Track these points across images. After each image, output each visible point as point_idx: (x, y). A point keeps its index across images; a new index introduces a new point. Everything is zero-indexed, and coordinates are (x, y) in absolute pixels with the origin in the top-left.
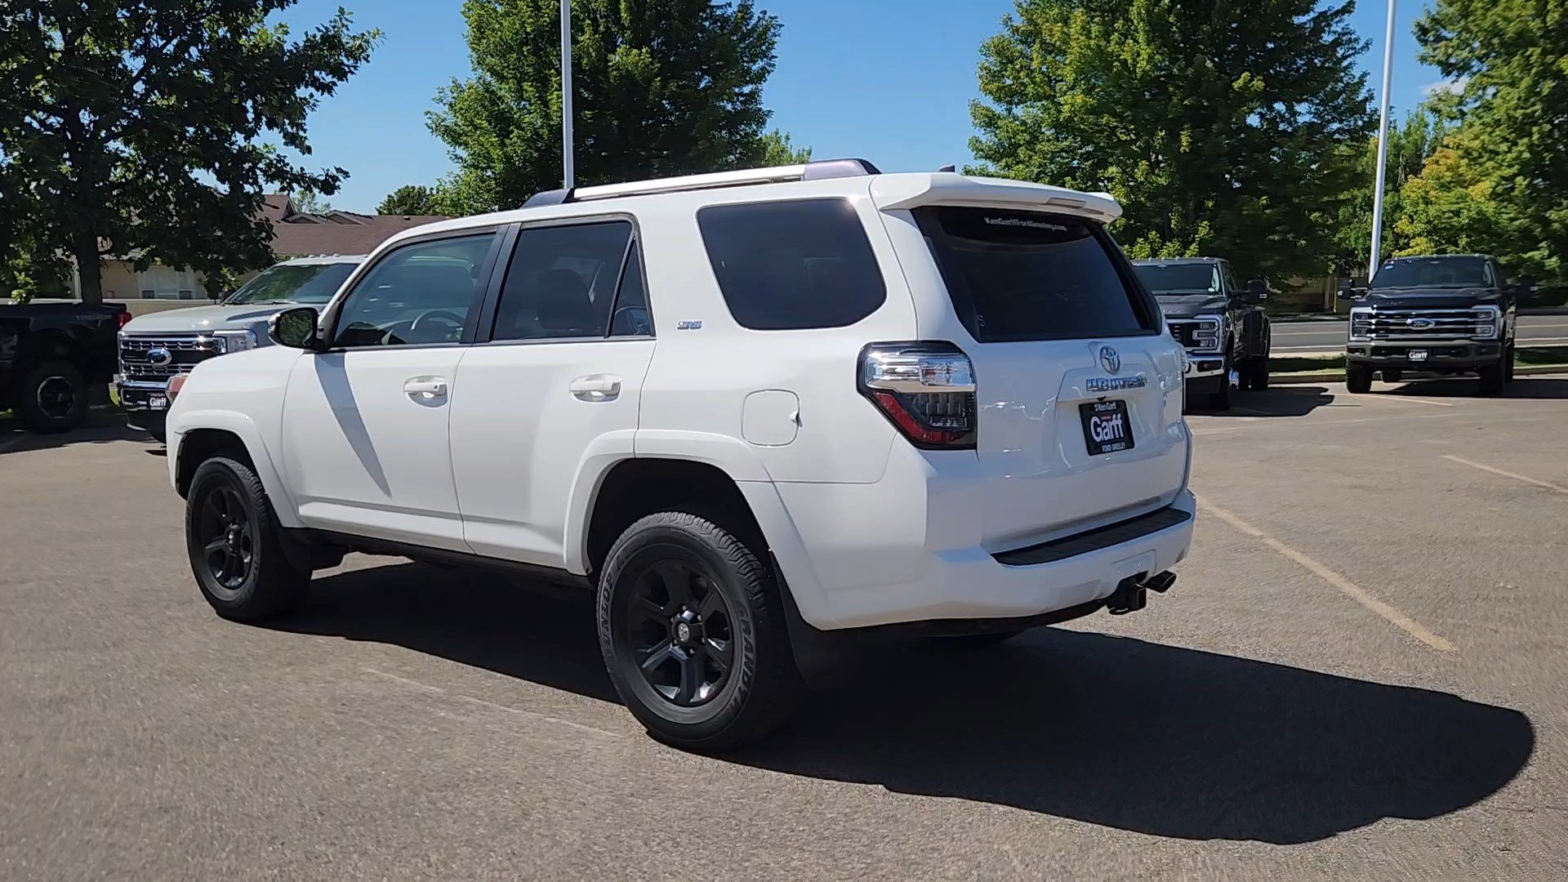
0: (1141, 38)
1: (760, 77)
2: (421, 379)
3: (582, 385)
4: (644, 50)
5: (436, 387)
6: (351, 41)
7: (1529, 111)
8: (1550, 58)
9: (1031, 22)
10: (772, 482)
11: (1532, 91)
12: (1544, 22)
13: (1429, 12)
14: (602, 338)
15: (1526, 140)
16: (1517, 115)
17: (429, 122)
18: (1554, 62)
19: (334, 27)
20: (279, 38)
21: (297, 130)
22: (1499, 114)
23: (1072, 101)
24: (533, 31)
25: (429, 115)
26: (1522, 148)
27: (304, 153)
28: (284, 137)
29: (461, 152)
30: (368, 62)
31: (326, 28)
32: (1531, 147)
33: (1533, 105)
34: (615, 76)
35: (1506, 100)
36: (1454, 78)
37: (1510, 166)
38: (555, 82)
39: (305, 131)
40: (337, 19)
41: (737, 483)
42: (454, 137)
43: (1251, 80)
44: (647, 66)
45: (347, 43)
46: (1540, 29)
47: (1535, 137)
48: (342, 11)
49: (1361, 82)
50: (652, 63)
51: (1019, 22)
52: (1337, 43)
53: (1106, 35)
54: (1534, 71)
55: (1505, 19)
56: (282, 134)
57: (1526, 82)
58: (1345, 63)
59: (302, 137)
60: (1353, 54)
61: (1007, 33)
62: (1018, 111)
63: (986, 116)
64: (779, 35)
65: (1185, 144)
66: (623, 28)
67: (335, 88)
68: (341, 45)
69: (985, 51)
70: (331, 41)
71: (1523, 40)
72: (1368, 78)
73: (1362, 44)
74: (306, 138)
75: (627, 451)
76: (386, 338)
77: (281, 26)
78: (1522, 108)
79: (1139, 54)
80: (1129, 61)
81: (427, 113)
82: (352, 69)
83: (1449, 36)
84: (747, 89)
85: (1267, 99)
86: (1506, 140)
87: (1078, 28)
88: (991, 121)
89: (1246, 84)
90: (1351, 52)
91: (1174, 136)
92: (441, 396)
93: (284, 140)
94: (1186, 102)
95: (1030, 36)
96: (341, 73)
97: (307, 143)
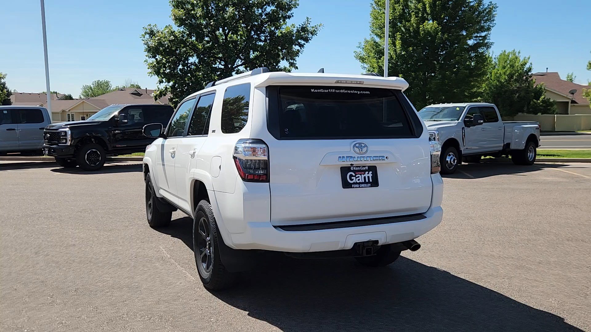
1: (489, 29)
3: (192, 152)
4: (435, 22)
5: (174, 152)
6: (312, 29)
10: (214, 191)
14: (202, 135)
17: (355, 55)
19: (305, 24)
20: (292, 29)
21: (294, 61)
24: (392, 19)
25: (355, 53)
27: (295, 69)
28: (289, 64)
29: (365, 65)
30: (317, 35)
31: (302, 25)
34: (422, 34)
38: (399, 37)
39: (296, 61)
40: (306, 21)
41: (208, 190)
42: (362, 59)
44: (436, 28)
45: (310, 29)
48: (308, 18)
50: (438, 27)
56: (288, 63)
59: (295, 63)
66: (428, 14)
67: (304, 45)
68: (308, 31)
70: (304, 29)
74: (296, 64)
77: (293, 25)
81: (354, 52)
82: (310, 38)
84: (483, 34)
92: (174, 155)
93: (289, 65)
96: (307, 40)
97: (297, 65)
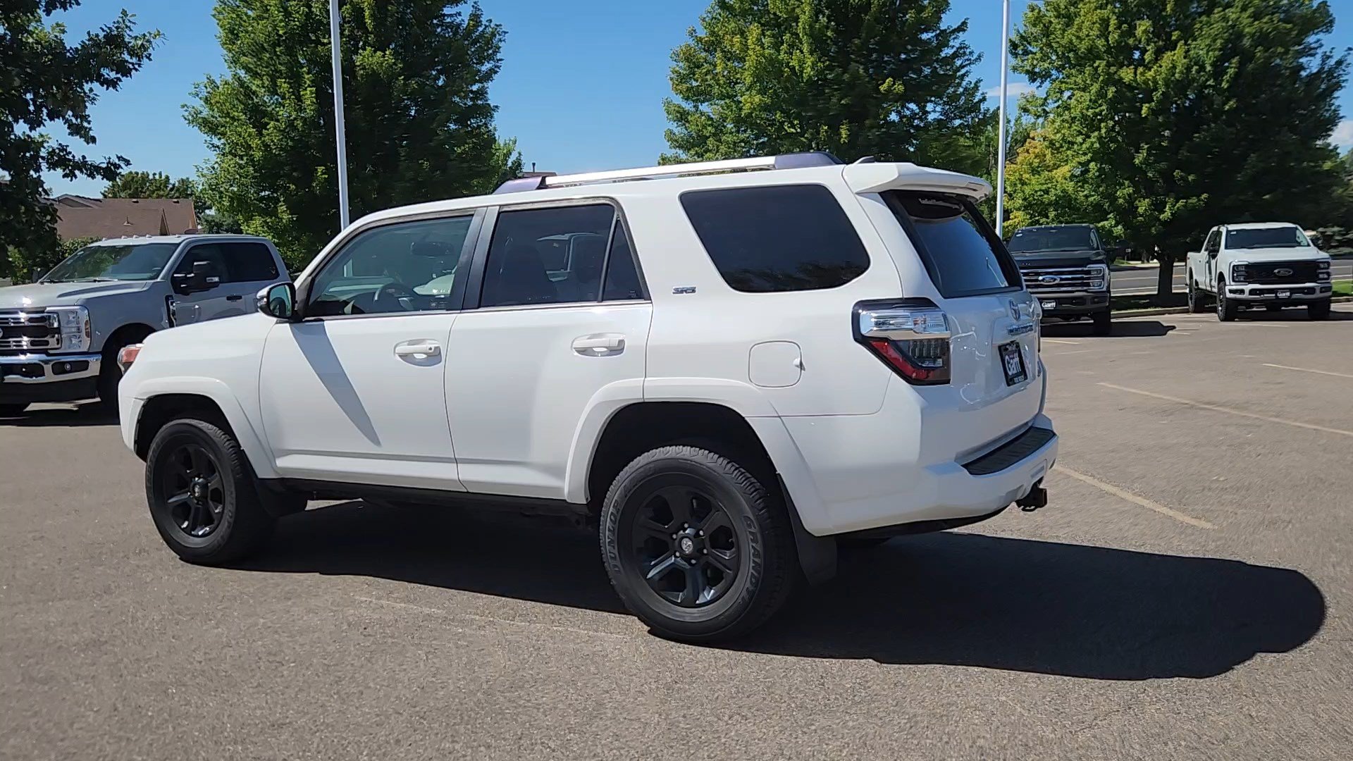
0: (805, 48)
1: (488, 76)
2: (411, 343)
3: (583, 343)
4: (387, 52)
5: (430, 349)
6: (133, 41)
7: (1097, 110)
8: (1113, 69)
9: (713, 33)
10: (779, 417)
11: (1101, 94)
12: (1108, 41)
13: (1018, 31)
14: (595, 303)
15: (1096, 133)
16: (1089, 114)
17: (186, 114)
18: (1116, 72)
19: (117, 28)
20: (56, 36)
21: (81, 122)
22: (1076, 113)
23: (750, 100)
24: (285, 33)
25: (186, 108)
26: (1094, 140)
27: (88, 143)
28: (69, 128)
29: (216, 141)
30: (150, 60)
31: (109, 28)
32: (1100, 138)
33: (1100, 105)
34: (362, 75)
35: (1081, 102)
36: (1039, 84)
37: (1085, 154)
38: (308, 79)
39: (89, 122)
40: (121, 20)
41: (746, 419)
42: (211, 127)
43: (894, 84)
44: (391, 66)
45: (130, 42)
46: (1103, 46)
47: (1103, 131)
48: (124, 13)
49: (976, 87)
50: (394, 64)
51: (703, 33)
52: (955, 55)
53: (777, 46)
54: (1101, 78)
55: (1078, 37)
56: (67, 125)
57: (1095, 88)
58: (963, 71)
59: (87, 128)
60: (969, 64)
61: (692, 43)
62: (704, 107)
63: (678, 112)
64: (504, 41)
65: (844, 136)
66: (366, 32)
67: (120, 83)
68: (126, 45)
69: (676, 57)
70: (114, 40)
71: (1092, 54)
72: (981, 84)
73: (975, 56)
74: (90, 129)
75: (635, 397)
76: (348, 308)
77: (58, 25)
78: (1092, 108)
79: (805, 62)
80: (797, 68)
81: (183, 107)
82: (136, 66)
83: (1034, 50)
84: (475, 88)
85: (904, 99)
86: (1080, 133)
87: (754, 39)
88: (682, 117)
89: (889, 87)
90: (967, 62)
91: (834, 129)
92: (434, 357)
93: (69, 131)
94: (843, 102)
95: (712, 45)
96: (126, 72)
97: (91, 133)
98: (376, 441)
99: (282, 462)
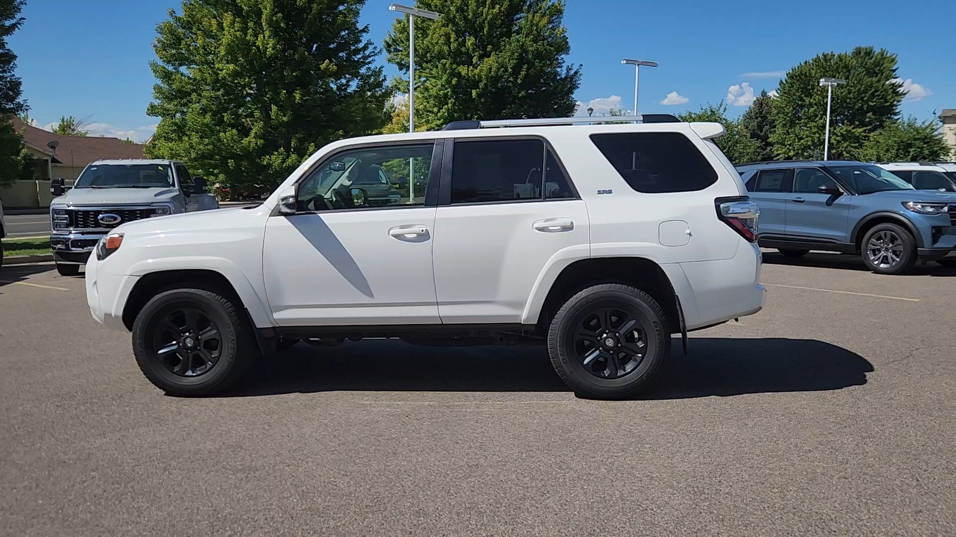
0: (267, 33)
2: (402, 227)
3: (542, 224)
5: (423, 231)
7: (445, 91)
8: (454, 66)
9: (192, 16)
10: (679, 263)
11: (448, 82)
12: (450, 48)
13: (390, 36)
15: (446, 106)
16: (441, 93)
18: (456, 68)
22: (433, 92)
23: (226, 69)
26: (444, 111)
32: (448, 110)
33: (446, 89)
35: (435, 86)
36: (405, 72)
37: (439, 120)
41: (659, 264)
43: (329, 65)
46: (447, 50)
47: (450, 105)
49: (380, 71)
51: (181, 14)
52: (365, 48)
53: (244, 30)
54: (448, 71)
55: (432, 43)
57: (445, 77)
58: (370, 59)
60: (374, 55)
61: (172, 21)
62: (183, 69)
63: (164, 72)
65: (298, 98)
69: (161, 31)
71: (440, 56)
72: (383, 69)
73: (378, 50)
75: (585, 255)
78: (442, 90)
79: (267, 43)
80: (261, 47)
83: (401, 49)
85: (337, 76)
86: (435, 106)
87: (228, 23)
88: (167, 76)
89: (327, 66)
90: (373, 54)
91: (290, 93)
92: (423, 236)
94: (294, 74)
95: (188, 24)
98: (371, 295)
99: (277, 315)
